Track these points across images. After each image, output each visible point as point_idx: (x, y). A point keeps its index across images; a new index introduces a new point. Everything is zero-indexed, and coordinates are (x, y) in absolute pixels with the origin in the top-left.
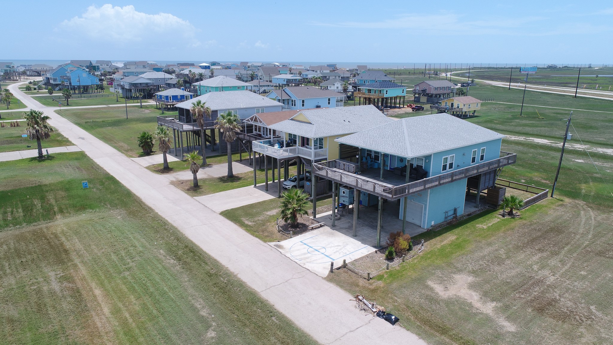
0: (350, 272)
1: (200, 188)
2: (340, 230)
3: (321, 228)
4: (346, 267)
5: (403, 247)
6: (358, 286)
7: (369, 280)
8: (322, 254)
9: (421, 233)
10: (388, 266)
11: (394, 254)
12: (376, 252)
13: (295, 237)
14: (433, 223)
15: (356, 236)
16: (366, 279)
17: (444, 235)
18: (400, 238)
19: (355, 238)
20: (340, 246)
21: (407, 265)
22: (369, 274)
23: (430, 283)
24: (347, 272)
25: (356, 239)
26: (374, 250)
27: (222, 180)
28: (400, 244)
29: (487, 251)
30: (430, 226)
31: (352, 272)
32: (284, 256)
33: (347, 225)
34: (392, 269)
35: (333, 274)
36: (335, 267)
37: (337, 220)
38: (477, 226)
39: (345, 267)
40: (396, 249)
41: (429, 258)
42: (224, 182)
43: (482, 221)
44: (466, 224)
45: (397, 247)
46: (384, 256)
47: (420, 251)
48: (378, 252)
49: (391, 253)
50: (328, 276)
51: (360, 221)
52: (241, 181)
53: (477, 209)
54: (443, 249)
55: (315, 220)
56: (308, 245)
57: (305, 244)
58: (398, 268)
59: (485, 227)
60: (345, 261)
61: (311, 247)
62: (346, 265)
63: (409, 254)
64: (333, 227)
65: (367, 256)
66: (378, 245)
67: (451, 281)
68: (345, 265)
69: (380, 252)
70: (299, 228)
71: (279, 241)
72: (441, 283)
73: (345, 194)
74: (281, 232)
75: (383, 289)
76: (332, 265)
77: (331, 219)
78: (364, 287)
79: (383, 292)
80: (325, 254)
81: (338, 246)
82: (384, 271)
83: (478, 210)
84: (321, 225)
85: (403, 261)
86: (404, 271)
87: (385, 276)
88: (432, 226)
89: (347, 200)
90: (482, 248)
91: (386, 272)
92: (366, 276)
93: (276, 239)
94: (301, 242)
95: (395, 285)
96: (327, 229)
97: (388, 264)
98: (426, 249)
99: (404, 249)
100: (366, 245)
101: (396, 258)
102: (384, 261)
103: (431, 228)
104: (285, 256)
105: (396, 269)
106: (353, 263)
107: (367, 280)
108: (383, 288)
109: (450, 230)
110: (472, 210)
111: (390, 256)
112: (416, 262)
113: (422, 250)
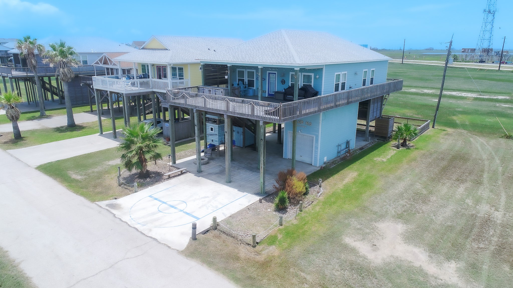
0: (224, 236)
1: (23, 140)
2: (209, 176)
3: (182, 176)
4: (218, 227)
5: (298, 190)
6: (237, 258)
7: (254, 247)
8: (181, 211)
9: (314, 171)
10: (282, 220)
11: (287, 201)
12: (260, 201)
13: (142, 191)
14: (325, 159)
15: (230, 182)
16: (250, 245)
17: (342, 171)
18: (294, 178)
19: (229, 184)
20: (208, 197)
21: (307, 215)
22: (254, 237)
23: (348, 240)
24: (218, 237)
25: (230, 186)
26: (257, 198)
27: (59, 130)
28: (294, 187)
29: (400, 187)
30: (323, 163)
31: (227, 235)
32: (118, 220)
33: (217, 170)
34: (287, 225)
35: (197, 242)
36: (200, 229)
37: (204, 164)
38: (375, 160)
39: (216, 229)
40: (289, 194)
41: (334, 203)
42: (60, 132)
43: (378, 154)
44: (362, 158)
45: (290, 191)
46: (272, 206)
47: (319, 194)
48: (263, 201)
49: (282, 201)
50: (188, 247)
51: (234, 164)
52: (84, 130)
53: (367, 143)
54: (347, 189)
55: (174, 167)
56: (160, 201)
57: (156, 199)
58: (295, 222)
59: (385, 160)
60: (215, 219)
61: (164, 203)
62: (218, 225)
63: (306, 200)
64: (199, 172)
65: (248, 208)
66: (261, 191)
67: (376, 234)
68: (215, 226)
69: (266, 200)
70: (150, 178)
71: (116, 199)
72: (364, 239)
73: (213, 132)
74: (122, 186)
75: (279, 261)
76: (194, 227)
77: (196, 164)
78: (248, 260)
79: (281, 265)
80: (185, 211)
81: (206, 197)
82: (276, 229)
83: (369, 144)
84: (182, 171)
85: (301, 211)
86: (305, 225)
87: (280, 237)
88: (325, 163)
89: (216, 139)
90: (393, 184)
91: (280, 230)
92: (249, 239)
93: (112, 196)
94: (150, 196)
95: (297, 250)
96: (190, 176)
97: (281, 218)
98: (325, 191)
99: (300, 193)
100: (245, 193)
101: (290, 207)
102: (274, 213)
103: (324, 165)
104: (120, 219)
105: (293, 224)
106: (228, 221)
107: (252, 246)
108: (279, 257)
109: (347, 166)
110: (363, 144)
111: (281, 205)
112: (318, 210)
113: (321, 192)
